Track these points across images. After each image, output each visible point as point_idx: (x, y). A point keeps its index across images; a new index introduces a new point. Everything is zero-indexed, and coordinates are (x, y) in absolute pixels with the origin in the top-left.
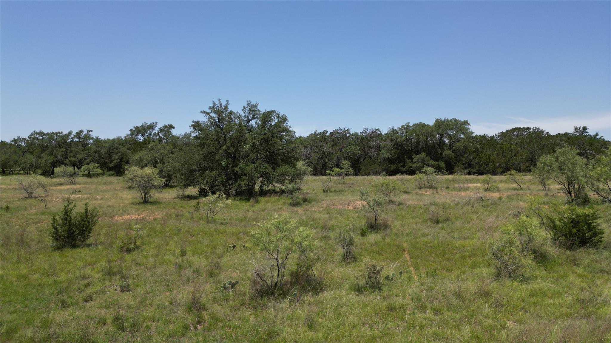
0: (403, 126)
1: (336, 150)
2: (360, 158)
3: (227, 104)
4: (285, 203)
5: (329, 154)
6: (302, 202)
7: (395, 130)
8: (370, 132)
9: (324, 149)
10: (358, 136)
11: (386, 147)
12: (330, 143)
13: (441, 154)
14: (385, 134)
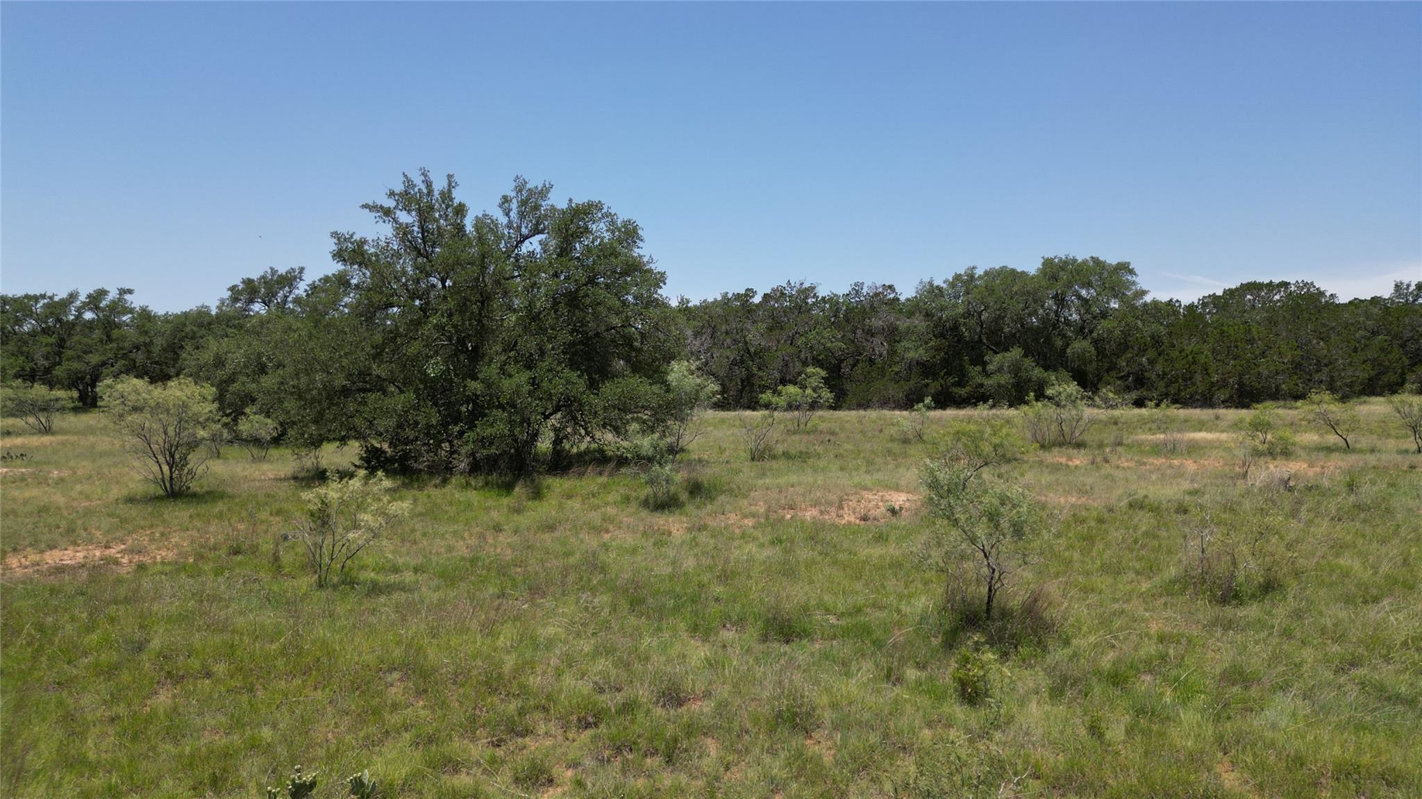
0: (957, 277)
1: (779, 342)
2: (842, 361)
3: (450, 185)
4: (627, 499)
5: (760, 353)
6: (684, 496)
7: (938, 287)
8: (868, 293)
9: (748, 339)
10: (838, 303)
11: (913, 333)
12: (763, 321)
13: (1064, 350)
14: (908, 300)
